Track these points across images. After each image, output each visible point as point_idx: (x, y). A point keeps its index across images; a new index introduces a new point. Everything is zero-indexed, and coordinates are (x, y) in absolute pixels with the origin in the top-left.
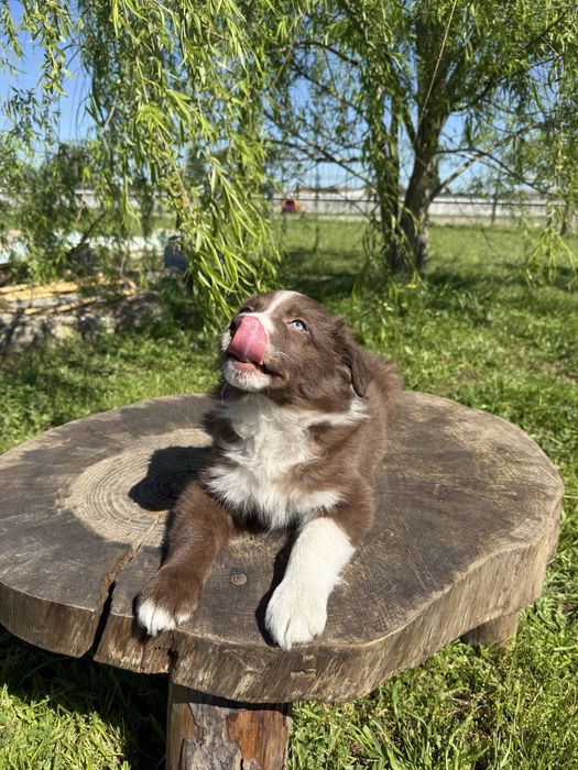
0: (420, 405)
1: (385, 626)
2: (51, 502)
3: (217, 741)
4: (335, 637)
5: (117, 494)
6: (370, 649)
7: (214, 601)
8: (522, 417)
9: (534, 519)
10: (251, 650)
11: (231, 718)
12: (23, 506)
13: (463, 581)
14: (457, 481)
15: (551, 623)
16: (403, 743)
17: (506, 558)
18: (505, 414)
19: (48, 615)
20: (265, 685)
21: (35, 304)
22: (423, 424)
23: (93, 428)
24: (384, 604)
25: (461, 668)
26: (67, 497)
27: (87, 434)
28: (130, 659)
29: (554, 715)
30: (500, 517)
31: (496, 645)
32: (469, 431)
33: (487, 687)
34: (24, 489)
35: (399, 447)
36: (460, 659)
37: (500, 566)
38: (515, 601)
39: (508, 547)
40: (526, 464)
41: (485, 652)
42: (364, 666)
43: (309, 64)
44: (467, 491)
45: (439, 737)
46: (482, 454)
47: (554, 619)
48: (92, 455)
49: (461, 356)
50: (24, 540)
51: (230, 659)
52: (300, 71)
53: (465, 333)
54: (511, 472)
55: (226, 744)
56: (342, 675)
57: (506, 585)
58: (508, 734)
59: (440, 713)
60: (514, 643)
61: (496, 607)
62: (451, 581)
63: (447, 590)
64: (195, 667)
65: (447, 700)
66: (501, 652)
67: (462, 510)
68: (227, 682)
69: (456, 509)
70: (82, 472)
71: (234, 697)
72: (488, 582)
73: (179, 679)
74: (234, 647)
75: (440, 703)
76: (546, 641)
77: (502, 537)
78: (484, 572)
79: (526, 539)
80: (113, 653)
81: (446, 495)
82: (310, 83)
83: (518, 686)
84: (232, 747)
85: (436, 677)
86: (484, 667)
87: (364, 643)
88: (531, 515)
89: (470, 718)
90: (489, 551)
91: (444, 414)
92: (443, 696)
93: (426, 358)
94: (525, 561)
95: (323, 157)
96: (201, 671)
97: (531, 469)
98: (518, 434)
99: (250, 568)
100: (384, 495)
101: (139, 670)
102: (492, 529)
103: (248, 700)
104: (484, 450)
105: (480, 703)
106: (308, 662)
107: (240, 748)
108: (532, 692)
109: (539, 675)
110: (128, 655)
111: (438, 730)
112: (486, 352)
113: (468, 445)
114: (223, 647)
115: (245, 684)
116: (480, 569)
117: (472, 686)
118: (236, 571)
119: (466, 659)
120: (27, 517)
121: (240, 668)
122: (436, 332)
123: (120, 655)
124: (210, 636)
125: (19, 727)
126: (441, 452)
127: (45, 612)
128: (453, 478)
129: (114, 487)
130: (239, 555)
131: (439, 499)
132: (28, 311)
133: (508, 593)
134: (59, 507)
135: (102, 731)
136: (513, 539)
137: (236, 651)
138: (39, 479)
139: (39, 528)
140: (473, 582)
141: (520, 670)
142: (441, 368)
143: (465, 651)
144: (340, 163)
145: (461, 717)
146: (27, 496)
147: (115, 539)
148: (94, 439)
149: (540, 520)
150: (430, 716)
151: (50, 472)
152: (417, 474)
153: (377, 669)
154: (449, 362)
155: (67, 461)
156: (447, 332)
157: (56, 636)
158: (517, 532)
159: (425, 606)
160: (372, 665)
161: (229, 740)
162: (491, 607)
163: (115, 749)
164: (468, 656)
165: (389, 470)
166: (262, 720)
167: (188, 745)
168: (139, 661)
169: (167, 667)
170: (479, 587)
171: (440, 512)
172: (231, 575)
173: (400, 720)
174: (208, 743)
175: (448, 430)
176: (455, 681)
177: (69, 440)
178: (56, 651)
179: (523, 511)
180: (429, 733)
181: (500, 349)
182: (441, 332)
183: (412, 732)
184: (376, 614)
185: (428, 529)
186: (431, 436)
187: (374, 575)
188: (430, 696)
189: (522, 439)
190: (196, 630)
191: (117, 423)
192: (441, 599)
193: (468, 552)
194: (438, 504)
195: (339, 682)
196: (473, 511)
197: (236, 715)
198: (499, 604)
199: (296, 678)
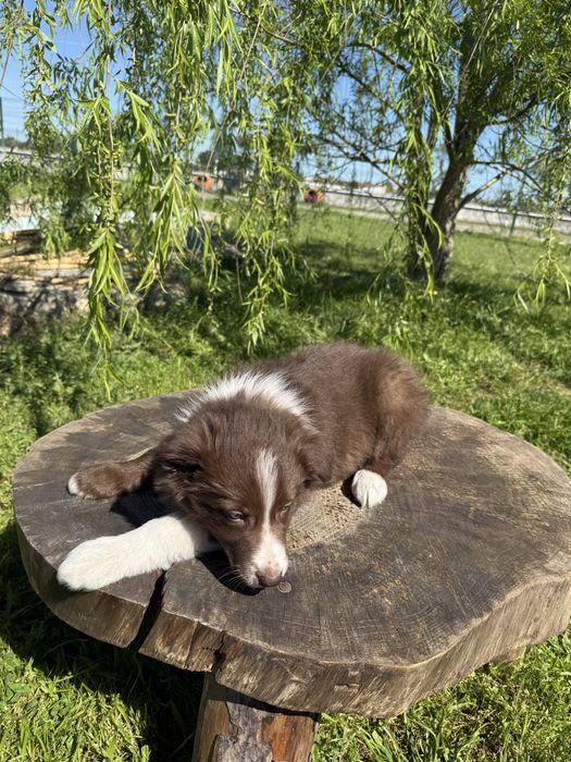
0: (451, 422)
1: (428, 649)
3: (251, 741)
4: (381, 656)
6: (414, 671)
7: (262, 607)
8: (535, 436)
9: (567, 552)
10: (299, 661)
11: (267, 721)
13: (500, 610)
14: (491, 506)
15: (557, 647)
16: (410, 752)
17: (540, 590)
18: (520, 432)
19: (99, 604)
20: (308, 695)
21: (62, 274)
22: (455, 443)
23: (134, 414)
24: (425, 626)
25: (468, 684)
27: (129, 420)
28: (177, 656)
29: (558, 739)
30: (534, 547)
31: (504, 664)
32: (501, 454)
33: (493, 703)
35: (433, 466)
37: (534, 598)
38: (543, 632)
39: (544, 580)
40: (558, 494)
41: (494, 670)
42: (405, 686)
43: (354, 62)
44: (502, 517)
45: (447, 750)
46: (514, 480)
47: (560, 643)
48: (135, 443)
49: (477, 369)
50: (74, 526)
51: (278, 667)
52: (344, 69)
53: (482, 346)
54: (543, 502)
55: (259, 745)
56: (383, 693)
57: (537, 615)
58: (513, 754)
59: (448, 726)
60: (521, 664)
61: (525, 636)
62: (490, 609)
63: (485, 618)
65: (456, 713)
66: (509, 670)
67: (497, 537)
68: (271, 689)
69: (491, 535)
71: (276, 703)
72: (522, 611)
73: (224, 680)
74: (283, 656)
75: (448, 715)
76: (554, 665)
77: (536, 568)
78: (519, 602)
79: (560, 573)
80: (160, 648)
81: (481, 519)
82: (353, 80)
83: (524, 707)
84: (265, 748)
86: (492, 685)
87: (408, 665)
88: (563, 548)
89: (477, 734)
90: (525, 582)
91: (475, 434)
92: (452, 708)
93: (444, 367)
94: (558, 594)
95: (358, 155)
96: (247, 675)
97: (563, 500)
98: (548, 462)
99: (294, 577)
100: (421, 514)
101: (183, 667)
102: (527, 559)
103: (290, 707)
104: (516, 476)
105: (487, 720)
106: (353, 677)
107: (272, 750)
108: (538, 714)
109: (546, 698)
110: (175, 652)
111: (446, 743)
112: (501, 366)
113: (501, 469)
114: (273, 655)
115: (289, 692)
116: (516, 598)
117: (479, 703)
119: (474, 674)
120: (75, 502)
121: (286, 676)
122: (454, 342)
123: (166, 650)
124: (260, 643)
125: (41, 700)
126: (474, 474)
127: (96, 602)
128: (487, 503)
131: (475, 523)
132: (55, 281)
133: (538, 623)
135: (122, 712)
136: (548, 572)
137: (284, 660)
139: (88, 514)
140: (508, 611)
141: (527, 691)
142: (457, 378)
144: (374, 164)
145: (467, 731)
148: (135, 426)
150: (439, 728)
152: (452, 495)
153: (416, 690)
154: (466, 372)
155: (110, 447)
156: (465, 342)
157: (104, 625)
158: (551, 564)
159: (465, 632)
160: (413, 686)
161: (263, 741)
162: (521, 635)
163: (134, 731)
165: (424, 488)
166: (295, 726)
167: (221, 741)
168: (184, 658)
169: (210, 667)
170: (512, 616)
171: (476, 537)
173: (410, 730)
174: (241, 742)
175: (481, 452)
176: (463, 695)
177: (111, 425)
178: (102, 638)
179: (556, 543)
180: (438, 744)
181: (515, 365)
182: (459, 342)
183: (420, 742)
184: (419, 636)
185: (465, 553)
186: (464, 456)
187: (415, 596)
188: (439, 708)
189: (553, 468)
190: (247, 636)
191: (157, 412)
192: (479, 627)
193: (504, 580)
194: (474, 529)
195: (380, 699)
196: (508, 538)
197: (273, 719)
198: (529, 633)
199: (339, 692)
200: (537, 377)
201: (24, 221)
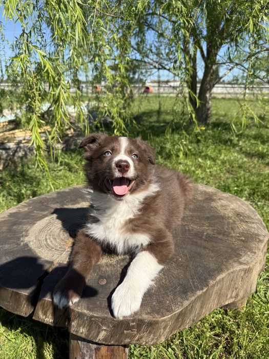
0: (200, 191)
1: (172, 309)
2: (19, 239)
4: (146, 314)
5: (50, 235)
6: (163, 321)
9: (252, 252)
10: (104, 319)
11: (97, 350)
12: (5, 241)
13: (214, 286)
14: (215, 231)
15: (264, 299)
16: (188, 358)
17: (237, 273)
19: (11, 296)
20: (112, 336)
21: (27, 138)
22: (201, 201)
23: (43, 201)
24: (172, 297)
25: (218, 321)
26: (26, 236)
27: (40, 204)
29: (263, 347)
30: (235, 251)
31: (236, 310)
32: (224, 205)
33: (230, 331)
34: (7, 232)
35: (188, 213)
36: (218, 316)
37: (233, 277)
38: (241, 294)
39: (238, 267)
40: (251, 223)
41: (230, 313)
42: (160, 329)
43: (154, 23)
44: (220, 237)
45: (205, 356)
46: (229, 217)
47: (265, 297)
48: (41, 215)
49: (226, 163)
51: (95, 323)
52: (150, 26)
53: (228, 151)
54: (243, 227)
56: (149, 333)
57: (236, 286)
58: (239, 356)
59: (207, 343)
61: (231, 297)
62: (207, 285)
63: (205, 290)
64: (79, 325)
65: (210, 337)
66: (238, 313)
67: (216, 247)
68: (94, 334)
69: (213, 247)
70: (35, 224)
71: (97, 341)
72: (227, 285)
73: (72, 330)
74: (97, 317)
75: (206, 338)
76: (261, 308)
77: (235, 262)
78: (225, 280)
79: (247, 263)
80: (41, 316)
81: (209, 238)
82: (154, 32)
83: (245, 331)
85: (206, 324)
86: (230, 321)
87: (160, 318)
88: (251, 250)
89: (221, 347)
90: (228, 270)
91: (212, 196)
92: (208, 335)
93: (209, 164)
94: (247, 275)
95: (160, 67)
96: (81, 328)
97: (253, 225)
98: (248, 207)
99: (108, 276)
100: (178, 238)
101: (53, 325)
102: (230, 257)
103: (104, 343)
104: (230, 215)
105: (227, 339)
106: (133, 326)
108: (252, 334)
109: (257, 326)
110: (48, 318)
111: (204, 352)
112: (238, 161)
113: (222, 212)
114: (92, 317)
115: (102, 335)
116: (223, 279)
117: (223, 330)
118: (101, 277)
119: (220, 316)
120: (7, 247)
121: (100, 327)
122: (214, 151)
123: (44, 317)
124: (85, 311)
126: (209, 216)
128: (213, 230)
129: (49, 232)
130: (104, 269)
131: (205, 241)
132: (23, 142)
133: (237, 290)
134: (22, 241)
136: (241, 263)
137: (97, 319)
138: (15, 227)
139: (11, 252)
140: (219, 286)
141: (247, 323)
142: (216, 169)
143: (220, 312)
144: (169, 70)
145: (217, 346)
146: (8, 236)
147: (46, 259)
148: (43, 207)
149: (255, 253)
150: (201, 344)
151: (20, 223)
152: (196, 227)
153: (167, 330)
154: (220, 166)
155: (29, 218)
156: (220, 151)
157: (15, 306)
158: (243, 259)
159: (193, 298)
160: (165, 328)
162: (229, 297)
164: (222, 314)
165: (182, 225)
166: (113, 351)
168: (52, 321)
169: (66, 324)
170: (222, 287)
171: (205, 248)
172: (99, 279)
173: (187, 346)
175: (213, 204)
176: (214, 327)
177: (31, 207)
178: (16, 313)
179: (247, 248)
180: (201, 353)
181: (245, 159)
182: (217, 151)
183: (192, 352)
184: (168, 302)
185: (199, 257)
186: (204, 207)
187: (169, 281)
188: (202, 335)
189: (250, 209)
190: (79, 308)
191: (54, 199)
192: (201, 295)
193: (217, 270)
194: (204, 244)
195: (148, 336)
196: (222, 248)
197: (100, 348)
198: (233, 296)
199: (127, 334)
200: (255, 165)
201: (9, 116)
